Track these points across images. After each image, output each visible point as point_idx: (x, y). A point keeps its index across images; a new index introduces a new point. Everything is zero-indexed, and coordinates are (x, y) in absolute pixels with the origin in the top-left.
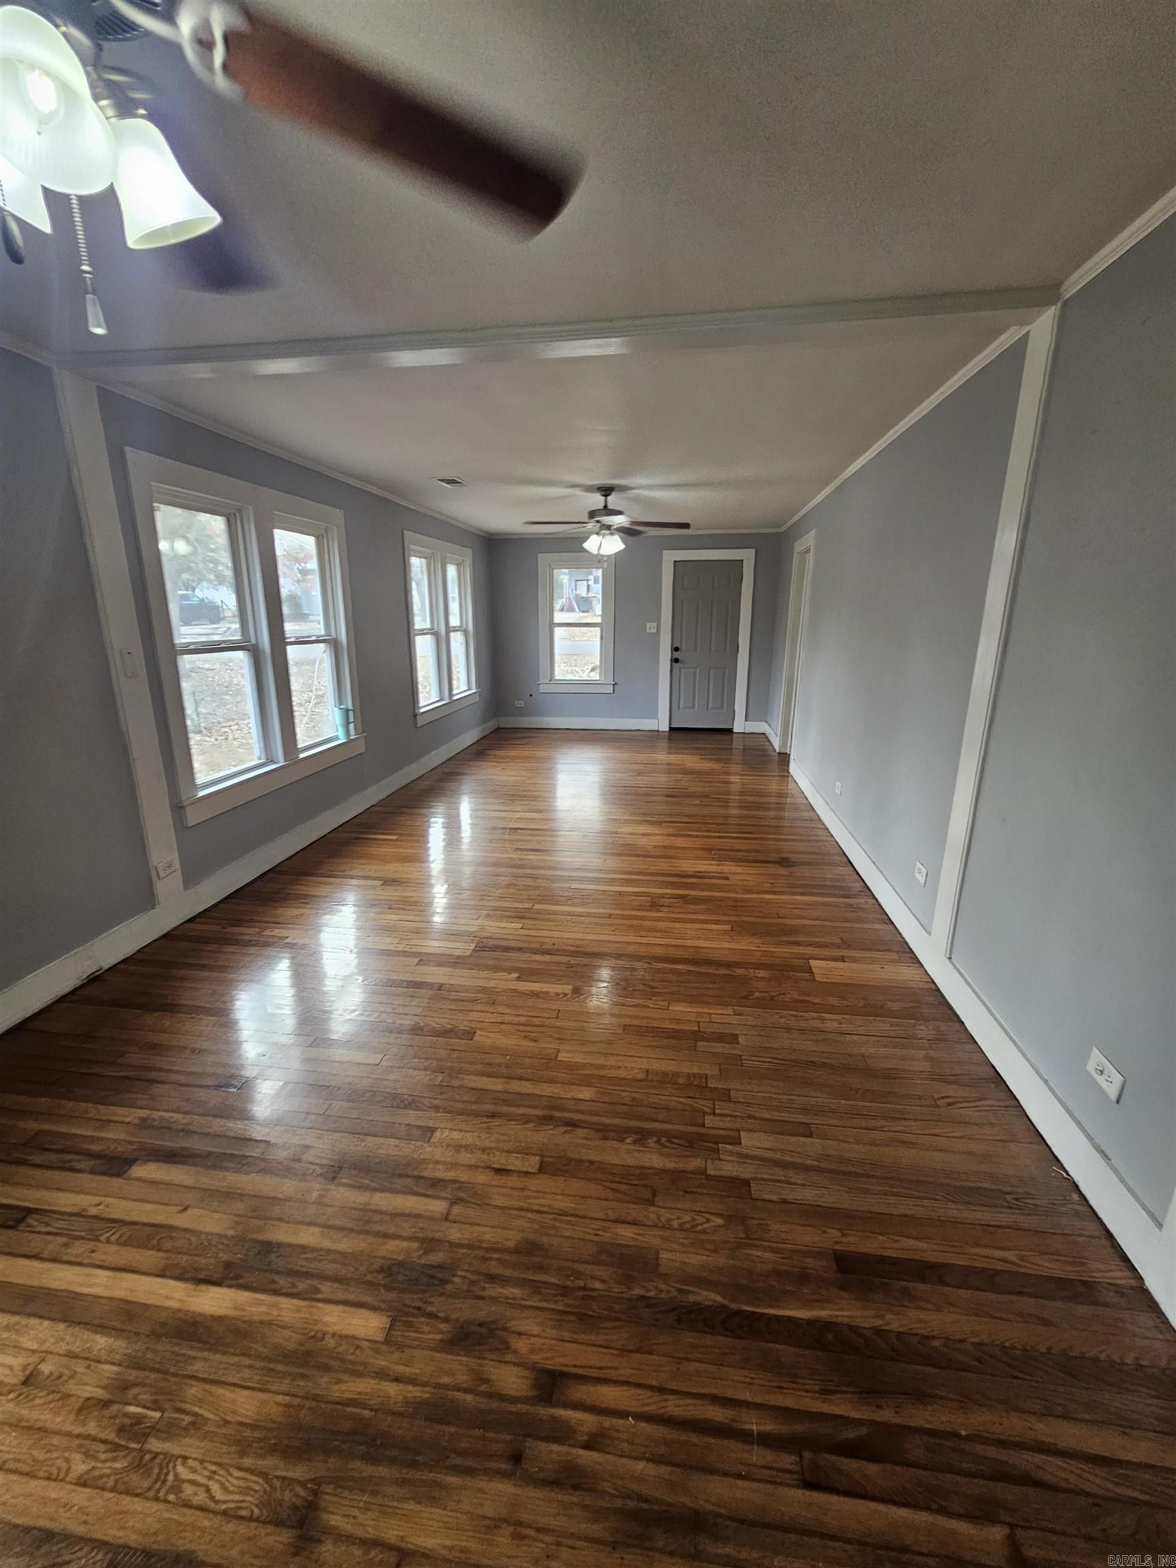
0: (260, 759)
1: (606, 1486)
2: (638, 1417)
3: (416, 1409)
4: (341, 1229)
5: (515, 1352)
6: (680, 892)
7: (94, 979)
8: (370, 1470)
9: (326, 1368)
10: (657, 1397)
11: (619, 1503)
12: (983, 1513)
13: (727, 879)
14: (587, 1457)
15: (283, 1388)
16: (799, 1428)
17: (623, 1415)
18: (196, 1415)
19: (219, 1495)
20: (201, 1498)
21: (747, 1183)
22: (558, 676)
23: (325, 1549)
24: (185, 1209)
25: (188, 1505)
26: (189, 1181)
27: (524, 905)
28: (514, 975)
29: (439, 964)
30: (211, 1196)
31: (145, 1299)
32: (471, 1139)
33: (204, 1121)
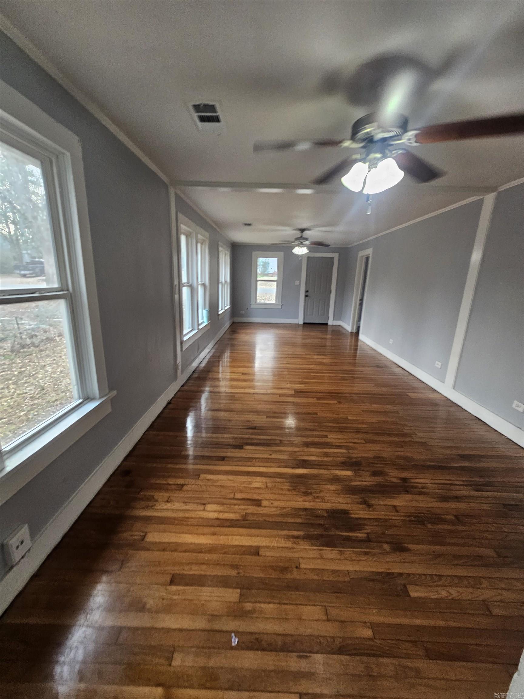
0: (189, 328)
1: (431, 494)
2: (431, 484)
3: (375, 486)
4: (321, 456)
5: (391, 475)
6: (351, 375)
7: (169, 403)
8: (374, 495)
9: (345, 481)
10: (432, 480)
11: (436, 496)
14: (423, 490)
15: (337, 484)
17: (426, 483)
18: (321, 490)
19: (341, 501)
20: (337, 502)
22: (258, 301)
23: (375, 507)
24: (271, 455)
25: (334, 503)
26: (265, 449)
27: (300, 380)
28: (316, 399)
29: (287, 397)
30: (276, 452)
31: (281, 472)
32: (339, 437)
33: (253, 437)
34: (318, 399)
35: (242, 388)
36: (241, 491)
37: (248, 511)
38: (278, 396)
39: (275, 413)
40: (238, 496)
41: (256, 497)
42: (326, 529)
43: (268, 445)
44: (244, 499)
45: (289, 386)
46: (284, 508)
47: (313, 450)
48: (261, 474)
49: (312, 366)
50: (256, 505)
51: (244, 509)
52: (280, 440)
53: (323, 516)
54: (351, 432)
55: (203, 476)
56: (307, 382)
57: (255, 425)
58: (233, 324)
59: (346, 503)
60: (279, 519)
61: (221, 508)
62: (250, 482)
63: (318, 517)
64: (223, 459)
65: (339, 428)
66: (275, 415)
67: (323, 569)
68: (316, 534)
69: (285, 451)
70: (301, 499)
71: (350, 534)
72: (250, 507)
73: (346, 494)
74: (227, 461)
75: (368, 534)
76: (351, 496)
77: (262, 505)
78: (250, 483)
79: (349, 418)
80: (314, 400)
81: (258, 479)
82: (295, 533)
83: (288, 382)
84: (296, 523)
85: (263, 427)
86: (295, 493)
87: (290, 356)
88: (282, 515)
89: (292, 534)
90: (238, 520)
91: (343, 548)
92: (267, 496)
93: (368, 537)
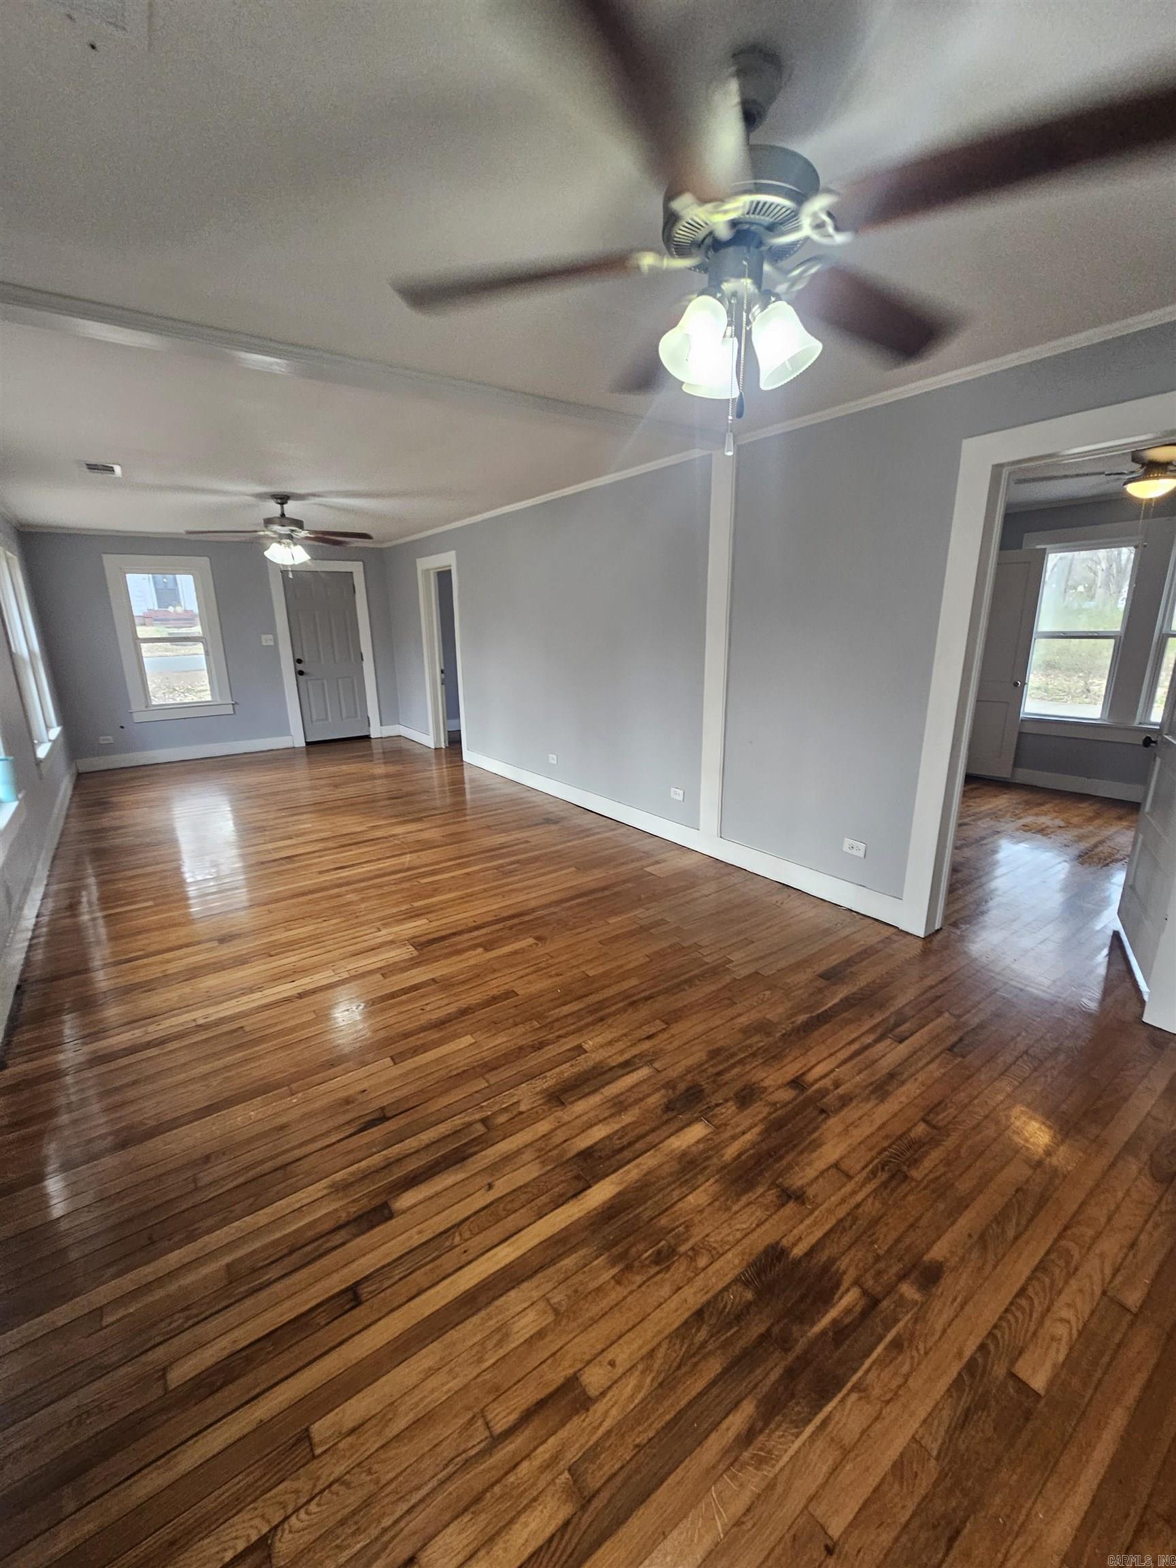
1: (857, 1091)
2: (838, 1066)
3: (766, 1133)
4: (610, 1116)
5: (769, 1086)
8: (784, 1162)
9: (709, 1158)
10: (833, 1057)
11: (867, 1092)
12: (939, 1013)
13: (527, 842)
14: (840, 1091)
15: (703, 1179)
16: (879, 1031)
17: (832, 1071)
18: (684, 1223)
19: (744, 1226)
20: (739, 1235)
21: (757, 973)
22: (155, 702)
23: (810, 1192)
24: (490, 1186)
25: (738, 1241)
26: (461, 1176)
27: (404, 907)
28: (480, 950)
29: (404, 970)
30: (495, 1168)
31: (556, 1229)
32: (608, 1036)
33: (396, 1150)
34: (488, 946)
35: (251, 990)
36: (498, 1392)
37: (572, 1455)
38: (379, 976)
39: (406, 1035)
40: (502, 1417)
41: (556, 1376)
42: (785, 1343)
43: (457, 1158)
44: (526, 1417)
45: (386, 934)
46: (651, 1353)
47: (580, 1107)
48: (509, 1278)
49: (407, 859)
50: (576, 1412)
51: (555, 1459)
52: (484, 1121)
53: (749, 1304)
54: (618, 1012)
55: (321, 1429)
56: (426, 907)
57: (375, 1105)
58: (80, 779)
59: (758, 1226)
60: (666, 1412)
61: (483, 1518)
62: (498, 1329)
63: (740, 1316)
64: (352, 1296)
65: (593, 1009)
66: (413, 1042)
67: (876, 1490)
68: (777, 1381)
69: (519, 1152)
70: (666, 1290)
71: (833, 1313)
72: (563, 1433)
73: (739, 1196)
74: (374, 1294)
75: (857, 1282)
76: (752, 1196)
77: (593, 1392)
78: (503, 1332)
79: (591, 973)
80: (477, 957)
81: (514, 1299)
82: (737, 1422)
83: (378, 924)
84: (713, 1383)
85: (406, 1098)
86: (639, 1279)
87: (330, 844)
88: (665, 1386)
89: (731, 1435)
90: (567, 1524)
91: (855, 1371)
92: (584, 1345)
93: (865, 1293)
